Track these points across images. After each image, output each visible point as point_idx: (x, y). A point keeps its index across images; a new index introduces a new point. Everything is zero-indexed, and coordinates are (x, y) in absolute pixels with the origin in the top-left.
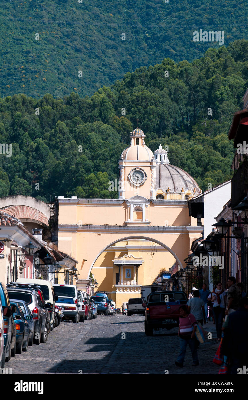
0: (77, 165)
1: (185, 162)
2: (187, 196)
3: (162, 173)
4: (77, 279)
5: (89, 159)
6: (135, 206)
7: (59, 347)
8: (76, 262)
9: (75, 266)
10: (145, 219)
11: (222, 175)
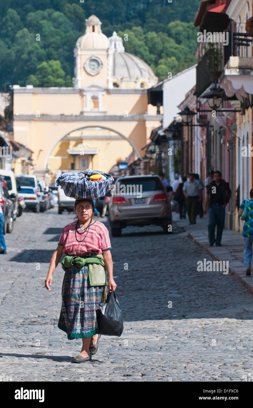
0: (30, 53)
1: (138, 50)
2: (142, 84)
3: (117, 61)
4: (33, 169)
5: (41, 48)
6: (92, 95)
7: (25, 237)
8: (32, 152)
9: (31, 156)
10: (102, 108)
11: (176, 63)
